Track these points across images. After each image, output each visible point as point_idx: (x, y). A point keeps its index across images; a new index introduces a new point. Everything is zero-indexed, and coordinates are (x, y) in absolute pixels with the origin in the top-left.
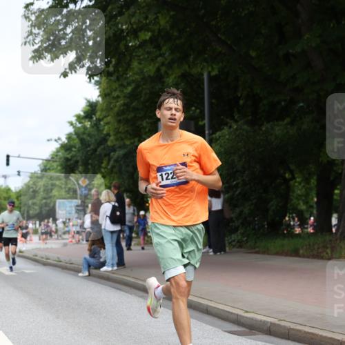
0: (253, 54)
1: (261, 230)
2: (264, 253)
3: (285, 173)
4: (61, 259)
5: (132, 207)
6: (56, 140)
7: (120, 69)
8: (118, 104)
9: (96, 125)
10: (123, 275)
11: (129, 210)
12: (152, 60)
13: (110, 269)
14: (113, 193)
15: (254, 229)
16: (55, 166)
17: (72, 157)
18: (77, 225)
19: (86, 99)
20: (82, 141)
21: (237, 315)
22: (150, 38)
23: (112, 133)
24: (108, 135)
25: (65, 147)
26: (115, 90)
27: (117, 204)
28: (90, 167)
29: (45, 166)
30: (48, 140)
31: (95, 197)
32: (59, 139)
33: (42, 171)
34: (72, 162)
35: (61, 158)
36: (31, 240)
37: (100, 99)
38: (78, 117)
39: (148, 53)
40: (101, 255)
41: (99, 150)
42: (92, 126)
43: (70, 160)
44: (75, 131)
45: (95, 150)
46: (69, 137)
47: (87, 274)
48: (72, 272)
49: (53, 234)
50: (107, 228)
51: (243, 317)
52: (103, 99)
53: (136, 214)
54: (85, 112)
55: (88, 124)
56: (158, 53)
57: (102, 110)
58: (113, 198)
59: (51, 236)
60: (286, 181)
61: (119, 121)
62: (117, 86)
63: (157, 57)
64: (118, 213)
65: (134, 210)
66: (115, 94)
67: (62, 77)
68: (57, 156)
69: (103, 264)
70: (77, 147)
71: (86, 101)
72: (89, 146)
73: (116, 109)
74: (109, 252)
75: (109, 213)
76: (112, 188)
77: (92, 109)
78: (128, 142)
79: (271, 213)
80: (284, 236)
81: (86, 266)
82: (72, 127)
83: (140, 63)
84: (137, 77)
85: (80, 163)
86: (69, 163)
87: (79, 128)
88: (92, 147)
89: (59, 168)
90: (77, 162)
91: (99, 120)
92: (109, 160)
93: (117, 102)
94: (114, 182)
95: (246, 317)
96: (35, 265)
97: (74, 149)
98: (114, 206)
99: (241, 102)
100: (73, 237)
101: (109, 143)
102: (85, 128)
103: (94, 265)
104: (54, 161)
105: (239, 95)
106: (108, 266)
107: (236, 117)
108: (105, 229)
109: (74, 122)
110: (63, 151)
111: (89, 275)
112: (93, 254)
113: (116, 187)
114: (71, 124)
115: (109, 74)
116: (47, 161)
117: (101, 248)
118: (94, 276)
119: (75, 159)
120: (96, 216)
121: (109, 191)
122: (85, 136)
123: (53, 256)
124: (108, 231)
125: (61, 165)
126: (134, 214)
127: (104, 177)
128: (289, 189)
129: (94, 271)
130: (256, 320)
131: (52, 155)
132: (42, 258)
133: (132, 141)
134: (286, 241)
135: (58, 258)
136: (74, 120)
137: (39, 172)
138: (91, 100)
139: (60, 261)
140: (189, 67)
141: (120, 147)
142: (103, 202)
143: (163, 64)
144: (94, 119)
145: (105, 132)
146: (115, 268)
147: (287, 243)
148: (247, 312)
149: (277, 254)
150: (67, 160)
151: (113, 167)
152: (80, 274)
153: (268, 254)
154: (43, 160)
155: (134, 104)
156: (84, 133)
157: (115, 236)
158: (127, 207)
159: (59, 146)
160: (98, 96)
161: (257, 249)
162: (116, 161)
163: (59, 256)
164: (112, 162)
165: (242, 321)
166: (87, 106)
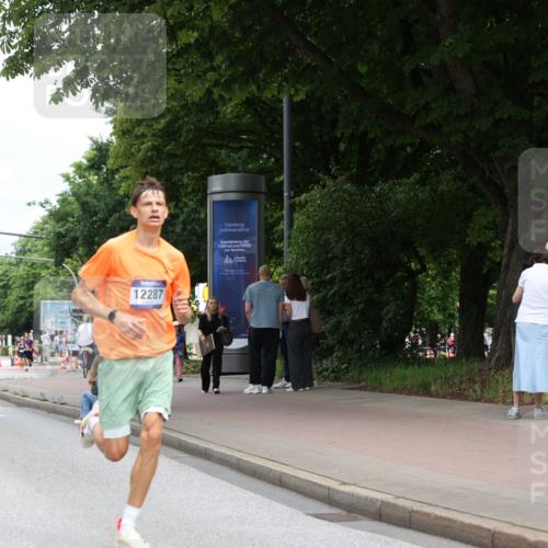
0: (363, 69)
1: (371, 353)
2: (373, 389)
3: (409, 262)
4: (47, 397)
6: (41, 205)
8: (143, 147)
9: (107, 181)
12: (198, 76)
15: (359, 351)
16: (40, 247)
17: (68, 231)
19: (91, 139)
20: (84, 205)
21: (329, 489)
22: (196, 40)
24: (126, 196)
25: (58, 216)
29: (24, 246)
30: (29, 204)
32: (47, 202)
33: (18, 253)
34: (67, 239)
35: (49, 233)
37: (114, 139)
38: (78, 167)
39: (192, 64)
41: (111, 220)
42: (100, 183)
43: (64, 236)
44: (72, 189)
45: (105, 221)
46: (63, 200)
48: (64, 418)
49: (34, 355)
51: (338, 492)
52: (119, 137)
54: (89, 161)
55: (94, 179)
56: (208, 65)
57: (117, 157)
60: (412, 275)
63: (205, 73)
66: (139, 131)
68: (42, 229)
70: (76, 215)
71: (91, 142)
72: (96, 213)
73: (140, 155)
77: (101, 153)
79: (385, 324)
80: (407, 363)
81: (87, 407)
82: (67, 183)
83: (179, 82)
84: (174, 103)
85: (79, 242)
86: (62, 242)
87: (79, 184)
88: (100, 216)
89: (46, 249)
90: (75, 240)
91: (113, 172)
93: (143, 143)
95: (343, 493)
96: (6, 406)
97: (70, 219)
99: (342, 147)
100: (67, 360)
102: (89, 185)
104: (38, 238)
105: (339, 135)
107: (333, 170)
109: (71, 175)
110: (53, 222)
114: (67, 178)
116: (27, 237)
119: (72, 234)
122: (89, 199)
123: (34, 392)
125: (49, 244)
128: (415, 287)
130: (359, 497)
131: (35, 228)
132: (17, 394)
134: (409, 372)
135: (42, 394)
136: (71, 171)
137: (14, 255)
138: (100, 140)
139: (46, 400)
140: (259, 88)
143: (216, 84)
144: (105, 170)
145: (121, 192)
147: (412, 374)
148: (344, 484)
149: (395, 391)
150: (59, 236)
152: (77, 421)
153: (381, 391)
155: (169, 147)
156: (87, 194)
159: (47, 213)
160: (111, 135)
161: (363, 384)
163: (43, 391)
165: (337, 497)
166: (93, 149)
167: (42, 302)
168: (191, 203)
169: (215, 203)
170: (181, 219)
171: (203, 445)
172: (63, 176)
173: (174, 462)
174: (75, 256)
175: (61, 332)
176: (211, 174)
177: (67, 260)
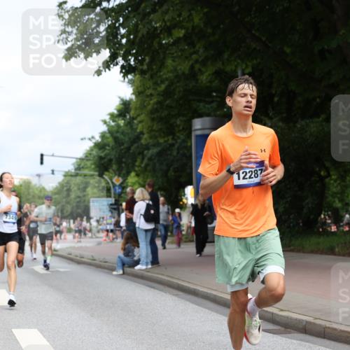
0: (288, 50)
1: (297, 228)
2: (299, 251)
3: (320, 171)
4: (96, 257)
5: (166, 206)
6: (90, 139)
7: (154, 67)
8: (152, 102)
9: (130, 124)
10: (158, 273)
11: (163, 209)
12: (187, 58)
13: (144, 267)
14: (148, 191)
15: (289, 227)
16: (89, 166)
17: (106, 155)
18: (111, 224)
19: (120, 98)
20: (116, 139)
21: (273, 313)
22: (184, 35)
23: (145, 131)
24: (142, 133)
25: (99, 146)
26: (148, 89)
27: (151, 203)
28: (123, 165)
29: (79, 165)
30: (82, 139)
31: (130, 196)
32: (93, 137)
33: (76, 169)
34: (106, 160)
35: (94, 157)
36: (65, 239)
37: (133, 97)
38: (112, 115)
39: (182, 50)
40: (135, 253)
41: (133, 148)
42: (126, 125)
43: (104, 158)
44: (108, 130)
45: (129, 149)
46: (103, 136)
47: (121, 272)
48: (106, 271)
49: (87, 232)
50: (140, 227)
51: (278, 315)
52: (136, 96)
53: (170, 212)
54: (118, 111)
55: (122, 122)
56: (192, 50)
57: (136, 109)
58: (147, 196)
59: (85, 234)
60: (322, 179)
61: (153, 120)
62: (151, 84)
63: (191, 54)
64: (152, 212)
66: (149, 92)
68: (90, 154)
69: (137, 262)
70: (111, 145)
71: (119, 100)
72: (123, 144)
73: (149, 107)
74: (143, 251)
75: (143, 212)
76: (147, 187)
77: (125, 108)
78: (161, 141)
79: (305, 211)
80: (319, 234)
81: (120, 264)
82: (105, 126)
83: (174, 61)
84: (171, 75)
85: (114, 162)
86: (102, 162)
87: (112, 126)
88: (126, 145)
89: (93, 166)
90: (111, 160)
91: (134, 119)
92: (143, 159)
93: (151, 100)
94: (148, 180)
95: (281, 316)
96: (69, 264)
97: (107, 148)
98: (148, 205)
99: (276, 99)
100: (107, 235)
101: (143, 141)
102: (118, 126)
103: (128, 263)
104: (87, 160)
105: (274, 92)
106: (142, 265)
107: (271, 114)
108: (139, 228)
109: (108, 120)
110: (97, 150)
111: (124, 273)
112: (128, 252)
113: (150, 185)
114: (105, 122)
115: (143, 73)
116: (81, 159)
117: (134, 246)
118: (129, 274)
119: (109, 157)
120: (130, 215)
121: (143, 189)
122: (118, 135)
123: (87, 255)
124: (142, 230)
125: (95, 164)
126: (168, 213)
127: (137, 175)
128: (324, 187)
129: (128, 270)
130: (291, 319)
131: (86, 153)
132: (77, 256)
133: (166, 139)
134: (321, 240)
135: (93, 257)
136: (107, 118)
137: (73, 171)
138: (125, 99)
139: (95, 260)
140: (223, 64)
141: (154, 145)
142: (137, 200)
143: (197, 61)
144: (128, 117)
145: (138, 131)
146: (150, 266)
147: (323, 241)
148: (282, 310)
149: (312, 252)
150: (101, 158)
151: (147, 165)
152: (115, 273)
153: (304, 252)
154: (77, 158)
155: (168, 102)
156: (117, 132)
157: (149, 234)
158: (161, 206)
159: (92, 145)
160: (132, 94)
161: (292, 248)
162: (150, 159)
163: (92, 254)
164: (146, 161)
165: (278, 319)
166: (120, 104)
167: (92, 199)
168: (182, 136)
169: (197, 136)
170: (176, 146)
171: (192, 286)
172: (103, 121)
173: (176, 298)
174: (111, 170)
175: (103, 218)
176: (194, 118)
177: (106, 173)
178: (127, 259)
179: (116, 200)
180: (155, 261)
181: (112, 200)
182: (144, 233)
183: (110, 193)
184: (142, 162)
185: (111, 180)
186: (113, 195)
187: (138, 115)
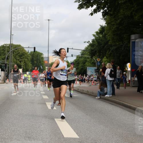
4: (89, 91)
5: (120, 70)
6: (88, 42)
7: (115, 13)
8: (114, 27)
9: (104, 36)
10: (114, 99)
13: (109, 96)
14: (112, 64)
16: (87, 53)
17: (94, 49)
18: (95, 78)
19: (100, 25)
20: (98, 43)
23: (111, 39)
24: (109, 40)
25: (91, 45)
26: (113, 22)
27: (113, 69)
28: (101, 53)
29: (83, 53)
30: (84, 42)
31: (103, 66)
32: (89, 42)
33: (81, 55)
34: (94, 51)
36: (76, 83)
37: (106, 25)
38: (97, 32)
40: (105, 90)
41: (105, 47)
42: (103, 37)
43: (93, 50)
46: (93, 41)
47: (99, 98)
48: (93, 97)
49: (85, 81)
50: (108, 79)
53: (122, 73)
54: (100, 31)
55: (101, 36)
57: (107, 30)
61: (114, 35)
62: (114, 20)
65: (121, 72)
67: (90, 15)
68: (88, 49)
70: (96, 45)
72: (101, 45)
73: (113, 30)
74: (109, 89)
75: (109, 73)
76: (111, 63)
78: (117, 44)
81: (99, 94)
82: (94, 37)
83: (123, 11)
84: (122, 16)
86: (93, 52)
87: (97, 37)
88: (102, 45)
89: (89, 54)
90: (96, 51)
91: (106, 34)
93: (114, 26)
94: (112, 60)
96: (78, 93)
97: (95, 46)
100: (94, 82)
101: (109, 43)
102: (100, 37)
104: (86, 51)
106: (108, 95)
108: (107, 79)
109: (95, 35)
110: (91, 47)
111: (100, 98)
114: (94, 35)
115: (111, 15)
116: (84, 50)
117: (104, 87)
118: (102, 99)
119: (95, 50)
120: (104, 74)
122: (100, 41)
123: (85, 90)
124: (109, 80)
125: (89, 53)
127: (107, 58)
129: (102, 97)
131: (86, 48)
132: (81, 90)
133: (119, 43)
135: (87, 91)
136: (95, 34)
137: (80, 55)
138: (103, 26)
139: (88, 92)
141: (114, 46)
144: (104, 34)
146: (111, 96)
150: (92, 50)
151: (111, 54)
152: (96, 98)
154: (82, 50)
155: (120, 27)
156: (99, 39)
157: (112, 82)
158: (118, 70)
159: (89, 45)
162: (112, 51)
163: (88, 90)
166: (101, 28)
167: (88, 67)
168: (126, 42)
169: (132, 42)
170: (124, 46)
171: (129, 105)
172: (93, 35)
173: (121, 109)
174: (96, 56)
175: (92, 75)
176: (131, 35)
177: (94, 56)
178: (101, 93)
179: (97, 68)
180: (113, 93)
181: (96, 68)
182: (109, 82)
183: (95, 65)
184: (109, 52)
185: (96, 59)
186: (96, 66)
187: (108, 33)
